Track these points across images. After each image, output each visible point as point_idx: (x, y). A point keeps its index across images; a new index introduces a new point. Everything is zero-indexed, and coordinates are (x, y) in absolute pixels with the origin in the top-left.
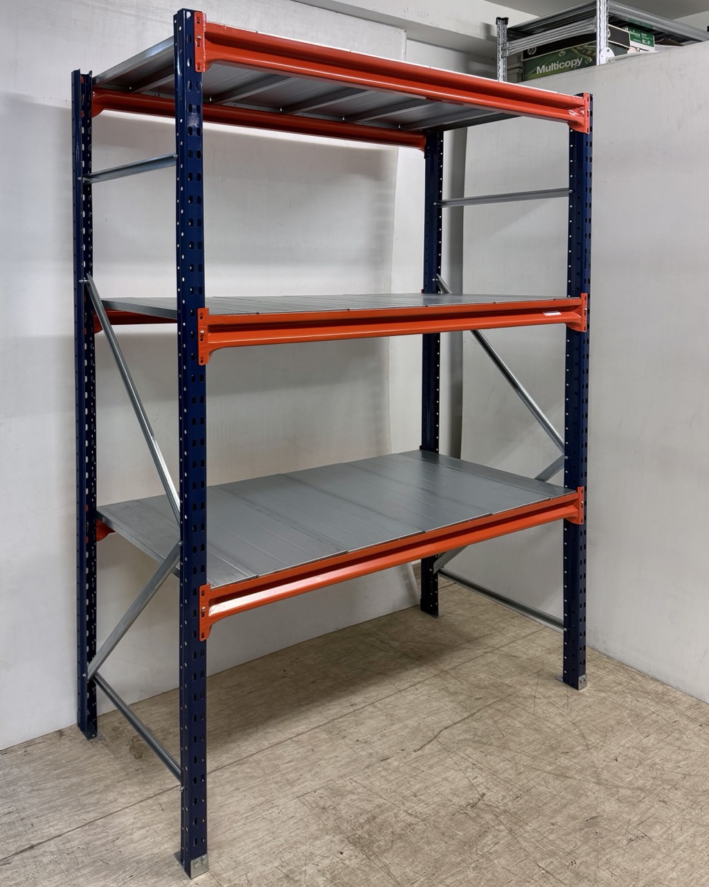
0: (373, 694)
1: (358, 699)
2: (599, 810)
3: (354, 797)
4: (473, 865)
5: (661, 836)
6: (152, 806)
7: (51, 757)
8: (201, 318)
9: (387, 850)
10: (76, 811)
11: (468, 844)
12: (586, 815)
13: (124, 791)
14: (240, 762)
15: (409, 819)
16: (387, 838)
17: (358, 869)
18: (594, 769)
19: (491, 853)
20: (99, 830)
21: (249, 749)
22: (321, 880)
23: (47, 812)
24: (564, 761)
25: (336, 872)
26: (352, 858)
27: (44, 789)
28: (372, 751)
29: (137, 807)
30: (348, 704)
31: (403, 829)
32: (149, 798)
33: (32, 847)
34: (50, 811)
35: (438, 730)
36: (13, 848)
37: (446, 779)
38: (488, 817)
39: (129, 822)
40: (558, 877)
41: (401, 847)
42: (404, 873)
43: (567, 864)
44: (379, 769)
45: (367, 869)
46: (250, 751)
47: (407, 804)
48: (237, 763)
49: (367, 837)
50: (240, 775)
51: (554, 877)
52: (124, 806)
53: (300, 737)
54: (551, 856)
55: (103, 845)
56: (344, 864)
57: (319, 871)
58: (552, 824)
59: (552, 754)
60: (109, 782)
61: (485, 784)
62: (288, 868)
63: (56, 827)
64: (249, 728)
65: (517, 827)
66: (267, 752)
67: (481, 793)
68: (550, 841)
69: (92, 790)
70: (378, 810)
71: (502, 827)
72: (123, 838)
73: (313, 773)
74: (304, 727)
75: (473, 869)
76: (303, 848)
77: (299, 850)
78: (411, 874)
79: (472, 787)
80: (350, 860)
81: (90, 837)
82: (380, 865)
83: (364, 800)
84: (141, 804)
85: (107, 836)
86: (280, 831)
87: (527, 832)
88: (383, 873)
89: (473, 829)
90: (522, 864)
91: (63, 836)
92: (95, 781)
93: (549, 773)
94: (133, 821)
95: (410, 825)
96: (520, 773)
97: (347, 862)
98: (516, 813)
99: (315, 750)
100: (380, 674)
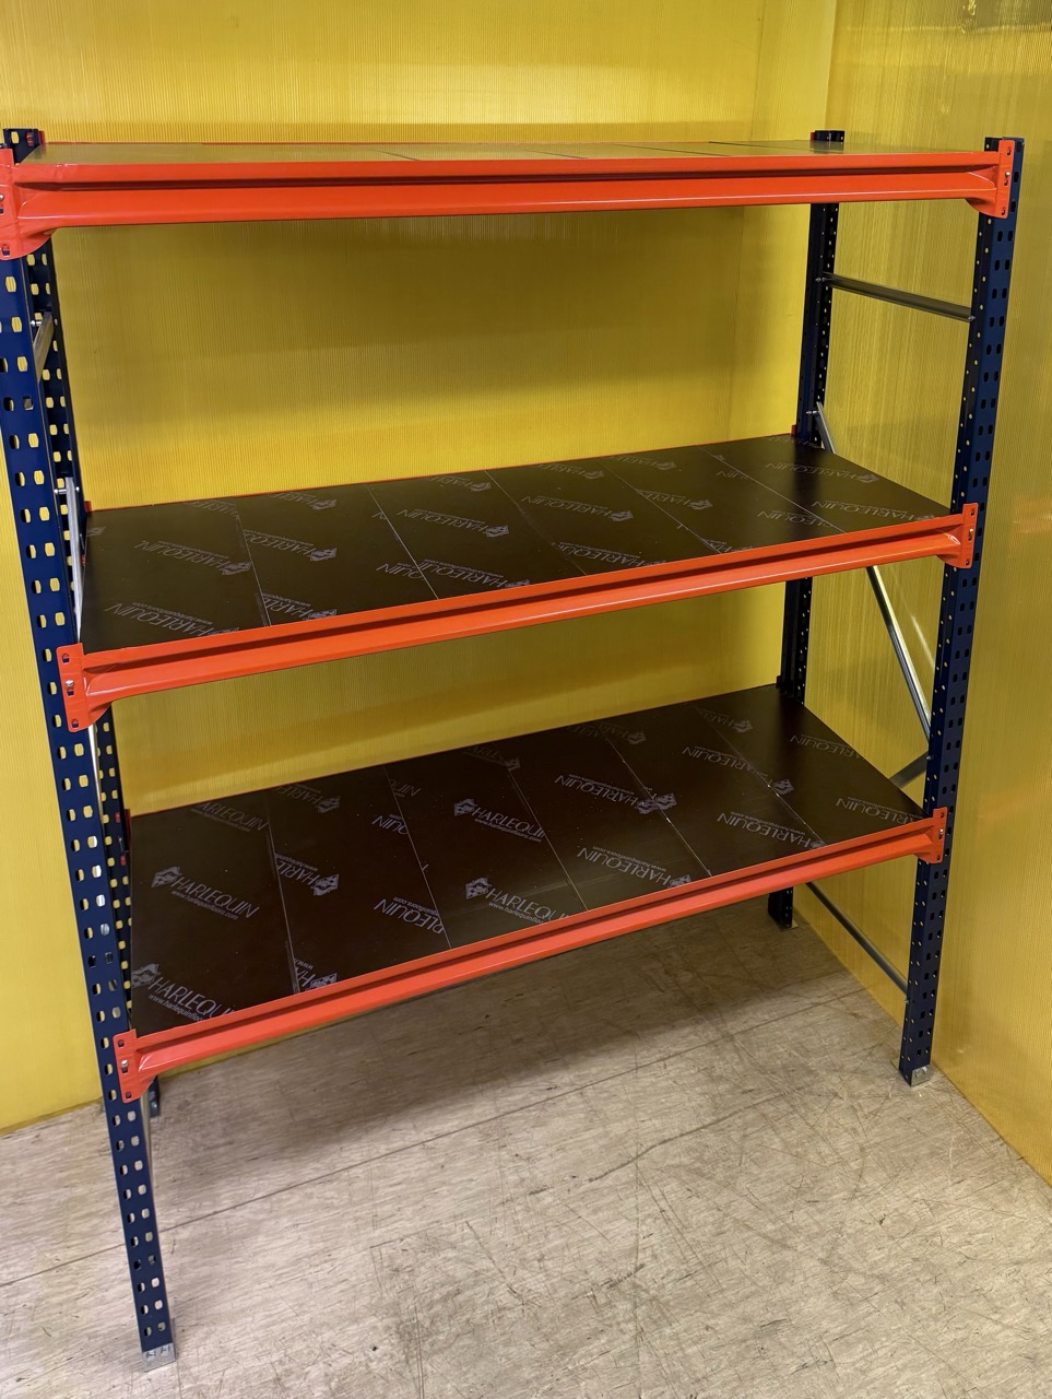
0: (594, 1070)
1: (564, 1078)
5: (854, 1364)
7: (66, 1149)
9: (441, 1350)
10: (53, 1244)
11: (564, 1350)
20: (67, 1278)
21: (352, 1157)
26: (386, 1357)
27: (30, 1203)
28: (527, 1175)
30: (545, 1086)
34: (18, 1241)
35: (650, 1144)
38: (623, 1307)
41: (464, 1347)
46: (353, 1161)
47: (520, 1273)
48: (320, 1180)
50: (315, 1201)
58: (707, 1328)
64: (374, 1119)
69: (94, 1209)
72: (93, 1295)
73: (419, 1206)
74: (456, 1123)
77: (319, 1338)
80: (380, 1361)
81: (50, 1290)
86: (312, 1303)
89: (587, 1326)
97: (373, 1365)
100: (628, 1033)
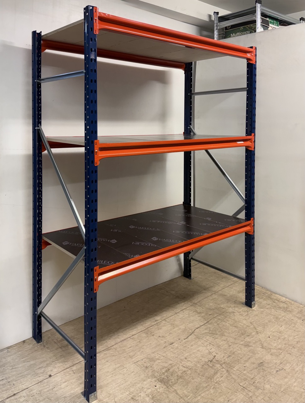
0: (165, 315)
1: (158, 318)
2: (263, 359)
3: (159, 361)
4: (212, 387)
5: (289, 368)
6: (69, 372)
7: (20, 353)
8: (96, 144)
9: (175, 383)
10: (34, 377)
11: (211, 378)
12: (259, 362)
13: (56, 366)
14: (108, 349)
15: (184, 369)
16: (175, 378)
17: (164, 393)
18: (260, 342)
19: (220, 381)
20: (45, 385)
21: (111, 343)
22: (147, 399)
23: (20, 378)
24: (248, 339)
25: (154, 395)
26: (160, 388)
27: (18, 368)
28: (165, 340)
29: (62, 372)
30: (154, 320)
31: (182, 374)
32: (67, 368)
33: (14, 395)
34: (21, 377)
35: (194, 329)
36: (5, 396)
37: (198, 351)
38: (218, 366)
39: (59, 380)
40: (248, 389)
41: (181, 382)
42: (183, 393)
43: (252, 383)
44: (169, 348)
45: (167, 392)
46: (112, 344)
47: (183, 362)
48: (107, 350)
49: (166, 378)
50: (108, 355)
51: (247, 389)
52: (56, 373)
53: (134, 336)
54: (245, 381)
55: (48, 391)
56: (157, 391)
57: (146, 395)
58: (245, 367)
59: (243, 337)
60: (48, 362)
61: (215, 351)
62: (133, 395)
63: (25, 385)
64: (111, 334)
65: (230, 369)
66: (119, 344)
67: (214, 355)
68: (244, 374)
69: (40, 366)
70: (170, 366)
71: (224, 370)
72: (57, 387)
73: (141, 352)
74: (135, 332)
75: (213, 388)
76: (139, 385)
77: (137, 386)
78: (187, 393)
79: (210, 353)
80: (160, 389)
81: (42, 388)
82: (173, 390)
83: (164, 362)
84: (64, 371)
85: (49, 387)
86: (128, 379)
87: (234, 371)
88: (174, 394)
89: (212, 371)
90: (233, 384)
91: (28, 389)
92: (42, 362)
93: (242, 345)
94: (61, 379)
95: (185, 371)
96: (230, 346)
97: (158, 390)
98: (229, 363)
99: (141, 342)
100: (167, 306)
